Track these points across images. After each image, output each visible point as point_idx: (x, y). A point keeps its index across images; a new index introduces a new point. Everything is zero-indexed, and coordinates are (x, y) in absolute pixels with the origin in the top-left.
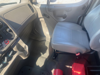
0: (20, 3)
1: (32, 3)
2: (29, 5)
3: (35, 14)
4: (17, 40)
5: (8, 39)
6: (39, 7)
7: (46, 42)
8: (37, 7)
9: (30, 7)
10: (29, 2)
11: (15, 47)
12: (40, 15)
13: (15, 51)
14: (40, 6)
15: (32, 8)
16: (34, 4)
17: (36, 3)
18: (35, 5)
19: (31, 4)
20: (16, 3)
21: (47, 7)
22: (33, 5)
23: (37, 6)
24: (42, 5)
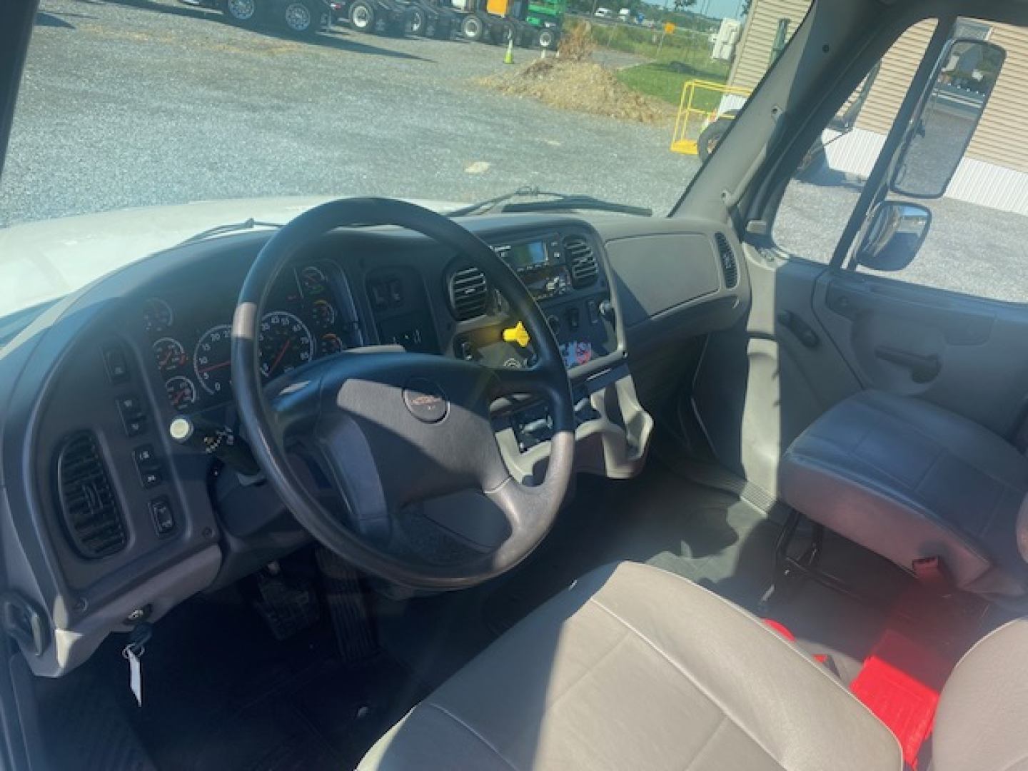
0: (670, 215)
1: (742, 235)
2: (720, 238)
3: (734, 297)
4: (617, 367)
5: (590, 345)
6: (773, 270)
7: (737, 505)
8: (764, 265)
9: (724, 248)
10: (726, 222)
11: (602, 392)
12: (762, 316)
13: (595, 410)
14: (780, 263)
15: (732, 262)
16: (750, 243)
17: (763, 242)
18: (757, 248)
19: (732, 238)
20: (647, 213)
21: (825, 279)
22: (744, 245)
23: (763, 261)
24: (793, 260)
